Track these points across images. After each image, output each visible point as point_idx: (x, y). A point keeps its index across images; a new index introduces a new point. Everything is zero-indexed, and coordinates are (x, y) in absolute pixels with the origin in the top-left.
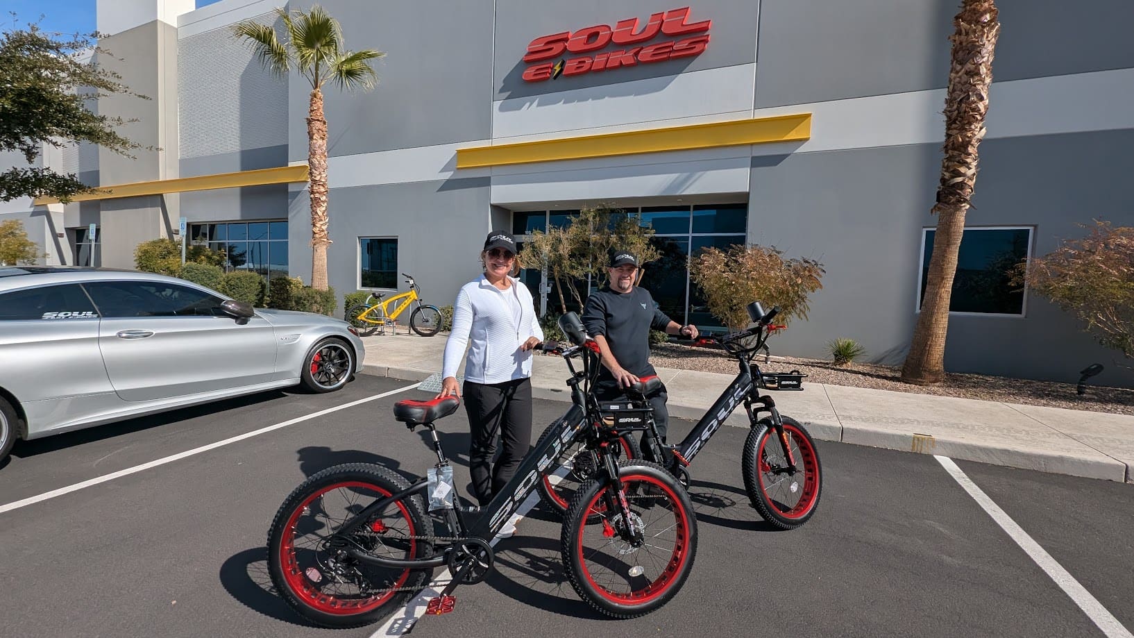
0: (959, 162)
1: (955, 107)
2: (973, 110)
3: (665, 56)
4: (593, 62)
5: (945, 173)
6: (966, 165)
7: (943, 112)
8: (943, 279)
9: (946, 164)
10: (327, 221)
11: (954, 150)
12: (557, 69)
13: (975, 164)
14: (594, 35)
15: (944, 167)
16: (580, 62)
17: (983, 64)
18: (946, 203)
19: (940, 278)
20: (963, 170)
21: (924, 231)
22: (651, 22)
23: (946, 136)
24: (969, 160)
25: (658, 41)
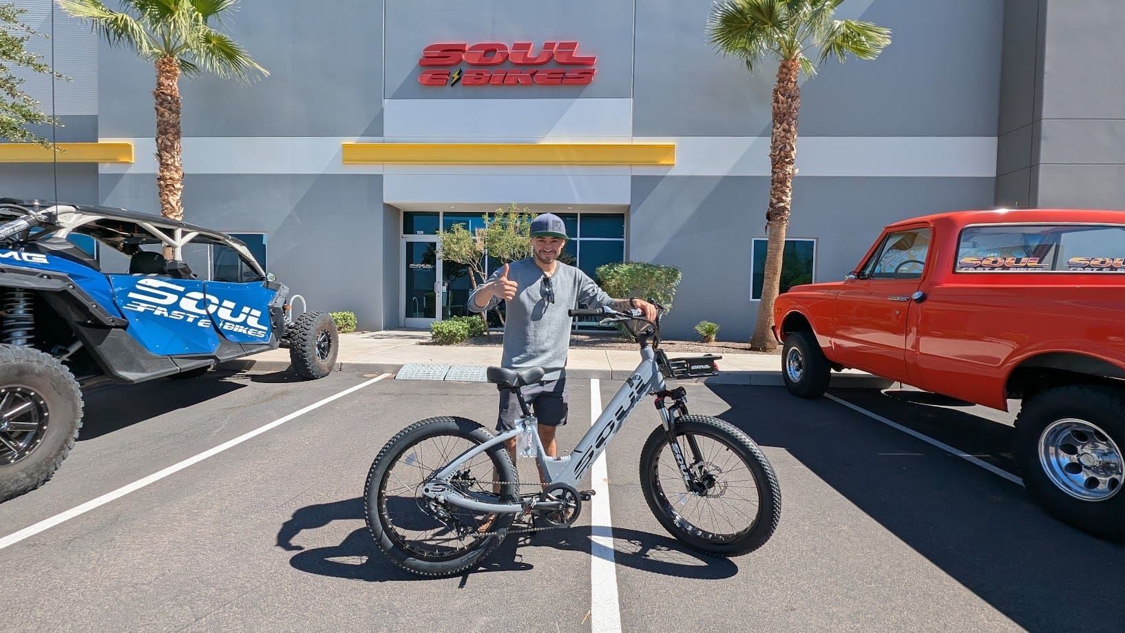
0: (781, 192)
1: (777, 153)
2: (789, 156)
3: (560, 81)
4: (491, 76)
5: (773, 200)
6: (786, 194)
7: (769, 155)
9: (773, 193)
10: (181, 211)
11: (778, 183)
12: (456, 77)
13: (790, 194)
14: (490, 50)
15: (772, 195)
16: (477, 74)
17: (792, 127)
18: (773, 221)
19: (773, 274)
20: (783, 198)
21: (753, 240)
22: (544, 49)
23: (771, 172)
24: (787, 191)
25: (551, 67)
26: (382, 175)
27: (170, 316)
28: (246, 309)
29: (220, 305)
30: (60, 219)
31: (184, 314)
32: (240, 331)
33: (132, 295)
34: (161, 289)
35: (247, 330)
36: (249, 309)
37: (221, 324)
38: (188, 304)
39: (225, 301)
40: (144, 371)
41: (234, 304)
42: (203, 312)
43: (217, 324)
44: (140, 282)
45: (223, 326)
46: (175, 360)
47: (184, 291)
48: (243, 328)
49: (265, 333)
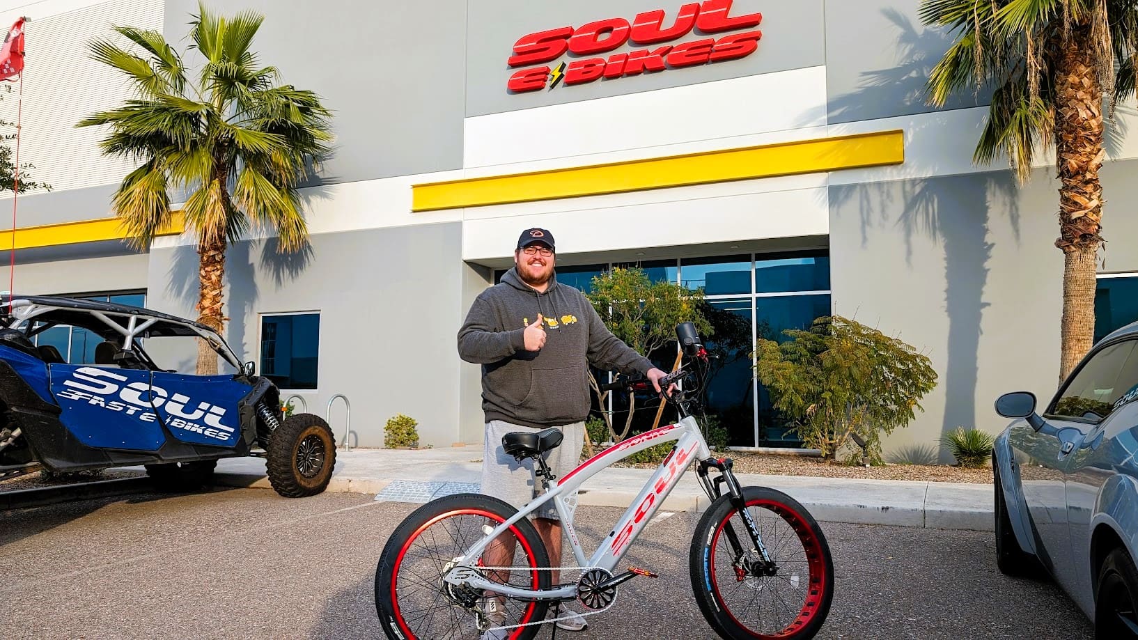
0: (1077, 192)
2: (1085, 129)
3: (705, 57)
4: (605, 66)
5: (1064, 206)
6: (1088, 195)
9: (1064, 196)
11: (1069, 177)
12: (557, 74)
13: (1097, 194)
14: (603, 29)
15: (1062, 199)
16: (586, 66)
20: (1082, 200)
22: (680, 14)
25: (692, 38)
26: (461, 223)
27: (107, 407)
28: (204, 406)
29: (168, 399)
30: (14, 313)
31: (124, 405)
32: (193, 429)
33: (67, 383)
34: (98, 377)
35: (204, 430)
36: (209, 405)
37: (168, 420)
38: (130, 395)
39: (176, 394)
40: (74, 462)
41: (189, 398)
42: (148, 405)
43: (162, 418)
44: (79, 370)
45: (170, 422)
46: (110, 455)
47: (127, 380)
48: (198, 426)
49: (229, 435)
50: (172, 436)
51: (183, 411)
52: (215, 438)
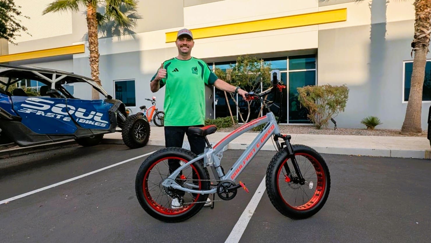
0: (423, 27)
1: (419, 1)
5: (417, 33)
6: (427, 28)
7: (414, 4)
8: (419, 83)
9: (416, 29)
11: (420, 21)
15: (415, 30)
18: (417, 47)
19: (417, 84)
20: (425, 30)
21: (405, 62)
23: (415, 15)
24: (428, 26)
27: (46, 116)
28: (93, 113)
31: (55, 114)
33: (23, 105)
34: (39, 102)
35: (94, 123)
36: (95, 112)
37: (77, 120)
39: (80, 108)
42: (67, 114)
43: (74, 119)
44: (28, 99)
45: (78, 121)
46: (50, 136)
47: (54, 103)
48: (91, 121)
49: (106, 124)
50: (80, 126)
51: (84, 115)
52: (99, 126)
